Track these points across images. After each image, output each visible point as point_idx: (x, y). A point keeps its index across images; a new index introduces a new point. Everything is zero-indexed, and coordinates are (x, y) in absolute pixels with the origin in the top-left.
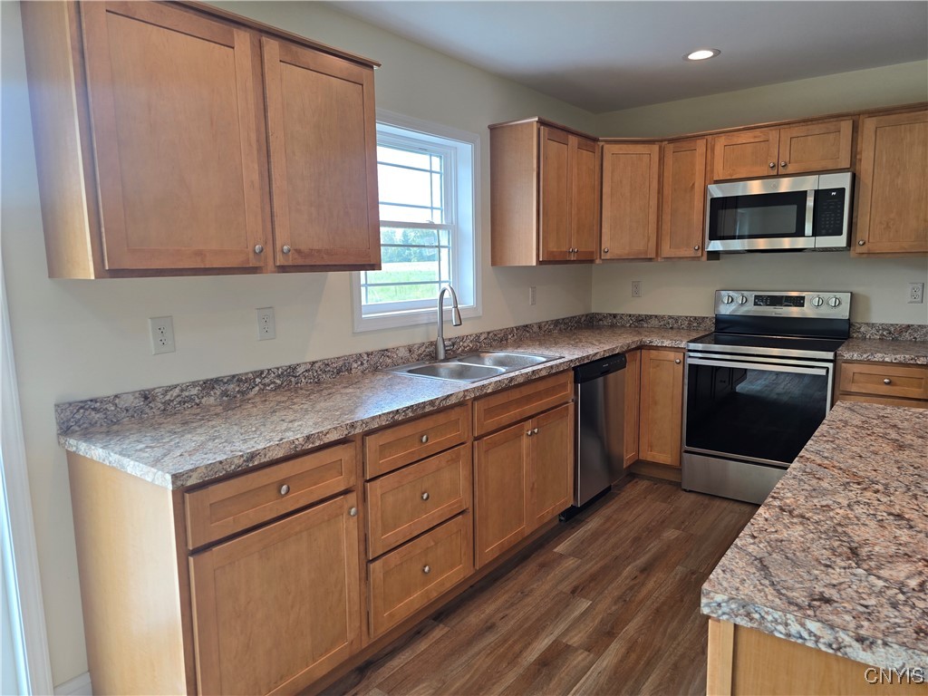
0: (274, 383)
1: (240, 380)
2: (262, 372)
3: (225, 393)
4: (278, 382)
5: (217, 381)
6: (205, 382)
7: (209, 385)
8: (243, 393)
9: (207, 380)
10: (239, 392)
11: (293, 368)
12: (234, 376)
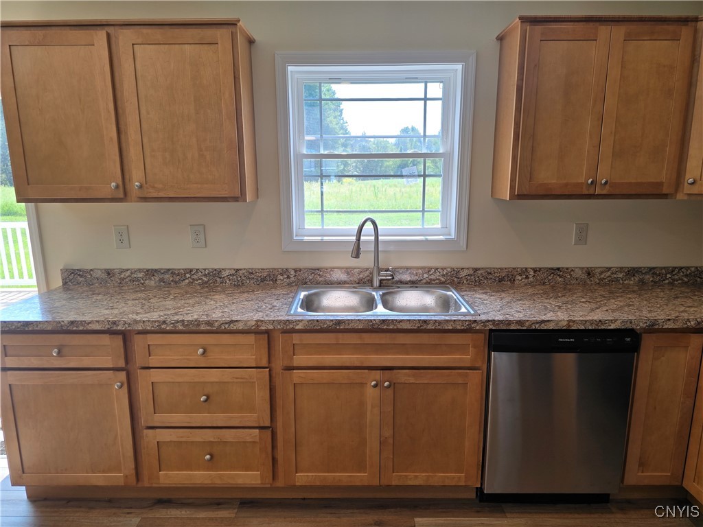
0: (201, 279)
1: (173, 273)
2: (191, 270)
3: (162, 280)
4: (205, 279)
5: (156, 271)
6: (148, 270)
7: (151, 273)
8: (176, 282)
9: (149, 270)
10: (172, 281)
11: (219, 271)
12: (169, 270)
